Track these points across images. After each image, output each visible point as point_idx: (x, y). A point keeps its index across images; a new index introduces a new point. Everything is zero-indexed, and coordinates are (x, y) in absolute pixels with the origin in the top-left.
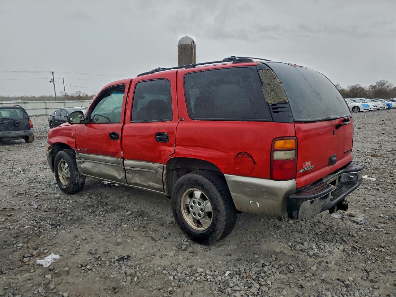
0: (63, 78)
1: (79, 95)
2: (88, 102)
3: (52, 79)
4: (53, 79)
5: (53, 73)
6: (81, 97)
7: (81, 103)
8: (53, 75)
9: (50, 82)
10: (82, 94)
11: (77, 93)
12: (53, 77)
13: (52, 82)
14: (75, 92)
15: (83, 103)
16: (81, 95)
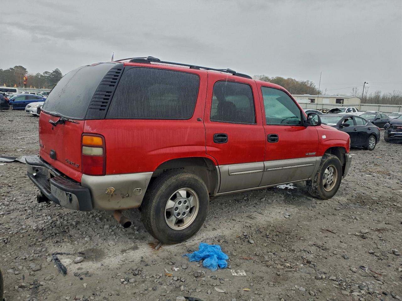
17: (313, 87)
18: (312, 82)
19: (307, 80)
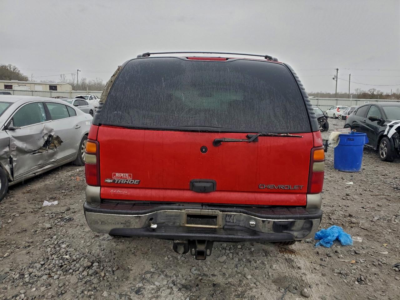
0: (350, 75)
1: (373, 93)
2: (364, 101)
3: (335, 76)
4: (337, 76)
5: (337, 70)
6: (374, 95)
7: (355, 101)
8: (337, 71)
9: (334, 79)
10: (377, 91)
11: (371, 91)
12: (337, 74)
13: (335, 79)
14: (369, 89)
15: (359, 101)
16: (375, 93)
17: (17, 72)
18: (15, 66)
19: (9, 64)
